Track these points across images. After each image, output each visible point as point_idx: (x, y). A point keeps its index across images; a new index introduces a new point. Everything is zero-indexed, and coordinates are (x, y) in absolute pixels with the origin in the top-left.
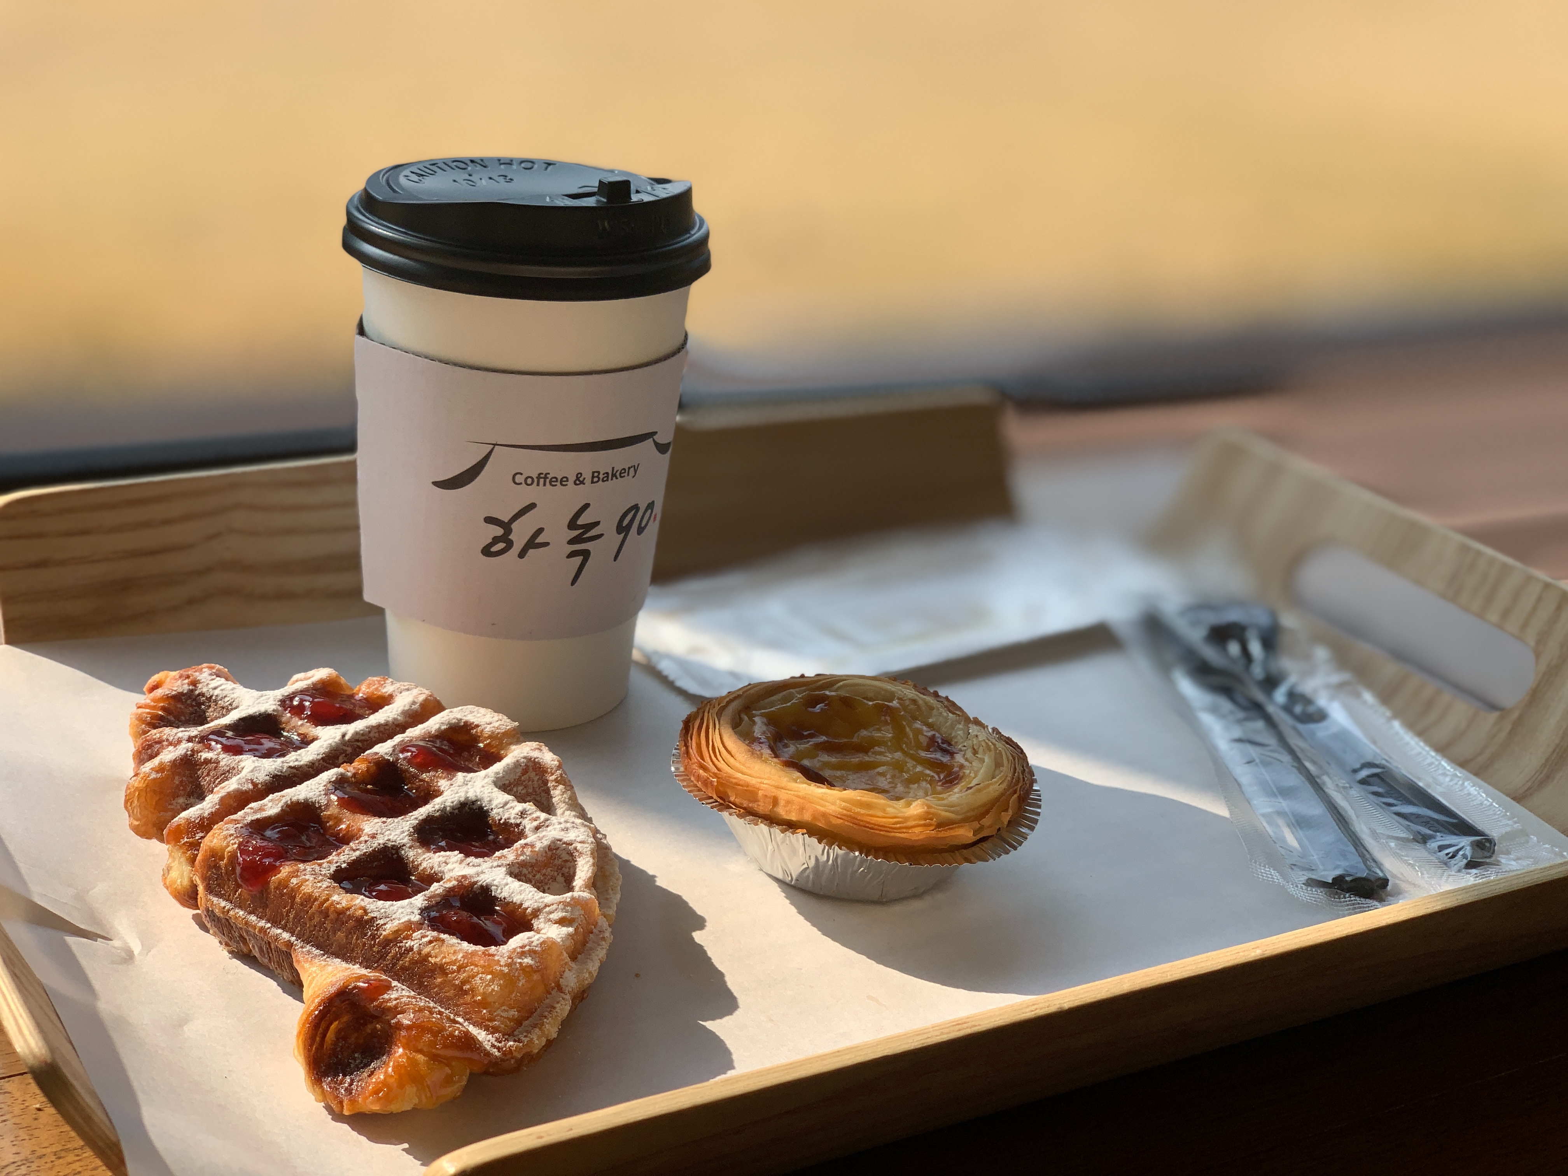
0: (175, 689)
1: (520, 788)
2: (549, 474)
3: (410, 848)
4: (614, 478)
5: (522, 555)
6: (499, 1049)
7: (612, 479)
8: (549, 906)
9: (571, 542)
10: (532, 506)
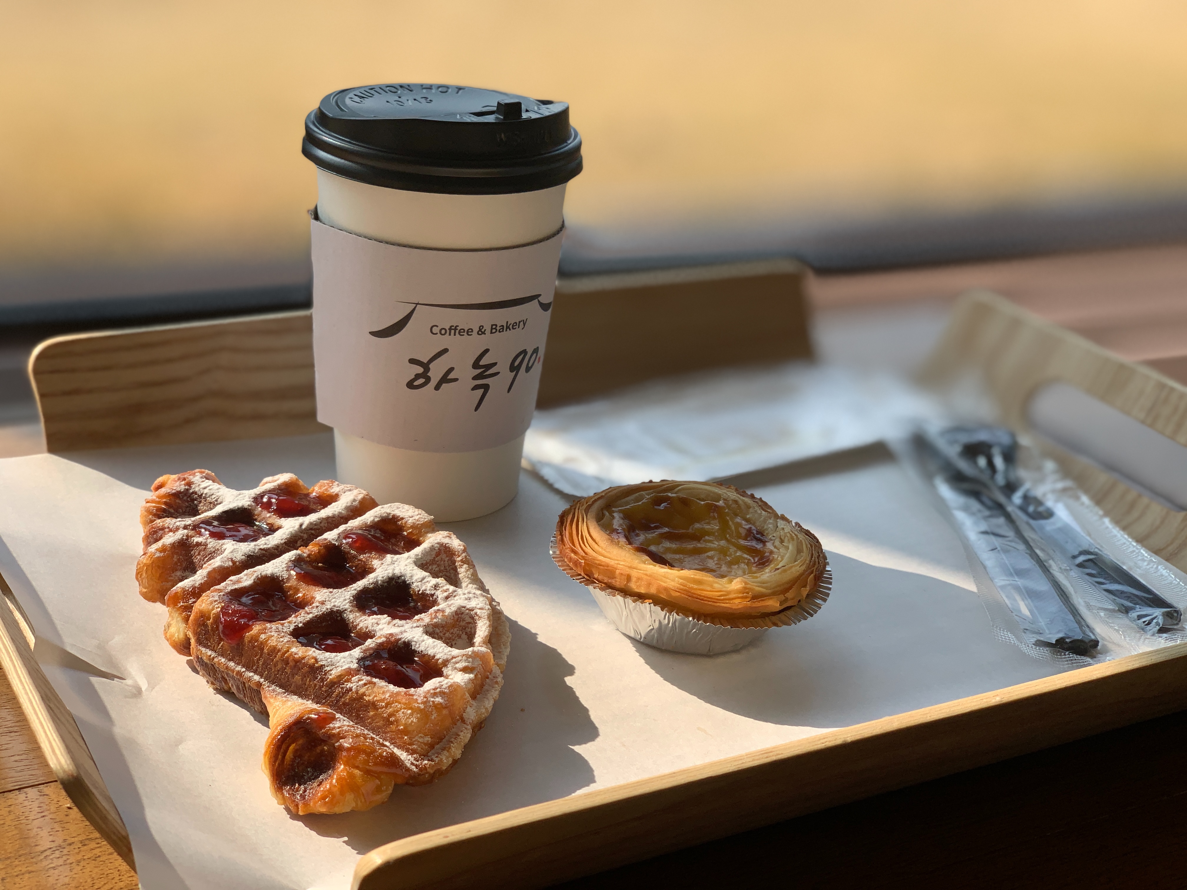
0: (175, 488)
1: (434, 566)
2: (458, 326)
3: (350, 612)
4: (508, 330)
5: (437, 388)
6: (416, 766)
7: (506, 331)
8: (455, 658)
9: (475, 378)
10: (446, 351)
